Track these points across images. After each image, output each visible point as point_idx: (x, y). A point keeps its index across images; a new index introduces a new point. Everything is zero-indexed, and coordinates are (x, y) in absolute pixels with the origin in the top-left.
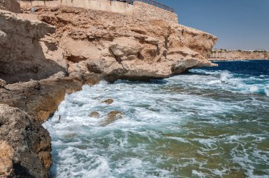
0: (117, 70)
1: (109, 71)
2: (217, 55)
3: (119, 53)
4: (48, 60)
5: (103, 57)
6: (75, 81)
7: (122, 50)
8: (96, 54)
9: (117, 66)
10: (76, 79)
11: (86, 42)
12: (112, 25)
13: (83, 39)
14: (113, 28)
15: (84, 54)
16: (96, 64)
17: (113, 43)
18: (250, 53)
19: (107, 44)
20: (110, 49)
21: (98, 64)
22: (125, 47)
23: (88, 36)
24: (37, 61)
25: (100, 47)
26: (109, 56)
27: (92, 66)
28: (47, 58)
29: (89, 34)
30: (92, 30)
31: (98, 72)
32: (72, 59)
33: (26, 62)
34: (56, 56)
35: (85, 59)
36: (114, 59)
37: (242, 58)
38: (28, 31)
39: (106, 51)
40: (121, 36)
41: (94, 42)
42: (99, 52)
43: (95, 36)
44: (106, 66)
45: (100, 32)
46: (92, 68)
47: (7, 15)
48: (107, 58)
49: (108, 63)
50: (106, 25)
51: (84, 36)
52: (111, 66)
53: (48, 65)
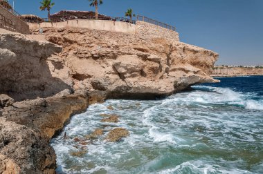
0: (120, 87)
1: (112, 88)
2: (219, 71)
3: (122, 70)
4: (55, 78)
5: (107, 75)
6: (80, 98)
7: (125, 67)
8: (100, 72)
9: (121, 83)
10: (81, 96)
11: (91, 60)
12: (115, 44)
13: (87, 58)
14: (117, 47)
15: (88, 72)
16: (101, 81)
17: (117, 61)
18: (252, 68)
19: (111, 62)
20: (114, 67)
21: (102, 81)
22: (128, 65)
23: (93, 55)
24: (44, 79)
25: (104, 65)
26: (113, 73)
27: (97, 84)
28: (53, 76)
29: (93, 53)
30: (96, 49)
31: (102, 89)
32: (77, 77)
33: (33, 80)
34: (62, 75)
35: (89, 76)
36: (117, 77)
37: (244, 74)
38: (36, 51)
39: (110, 69)
40: (124, 54)
41: (98, 60)
42: (104, 70)
43: (99, 54)
44: (110, 84)
45: (104, 51)
46: (96, 85)
47: (17, 36)
48: (110, 76)
49: (112, 81)
50: (109, 44)
51: (89, 54)
52: (115, 83)
53: (54, 84)
